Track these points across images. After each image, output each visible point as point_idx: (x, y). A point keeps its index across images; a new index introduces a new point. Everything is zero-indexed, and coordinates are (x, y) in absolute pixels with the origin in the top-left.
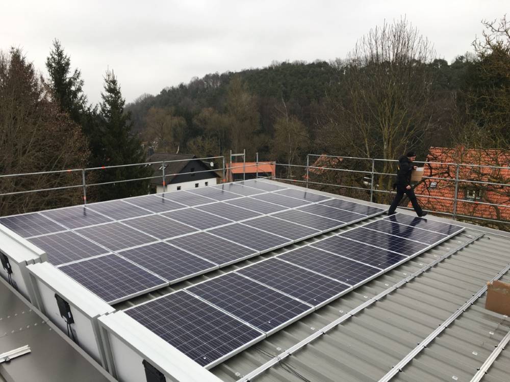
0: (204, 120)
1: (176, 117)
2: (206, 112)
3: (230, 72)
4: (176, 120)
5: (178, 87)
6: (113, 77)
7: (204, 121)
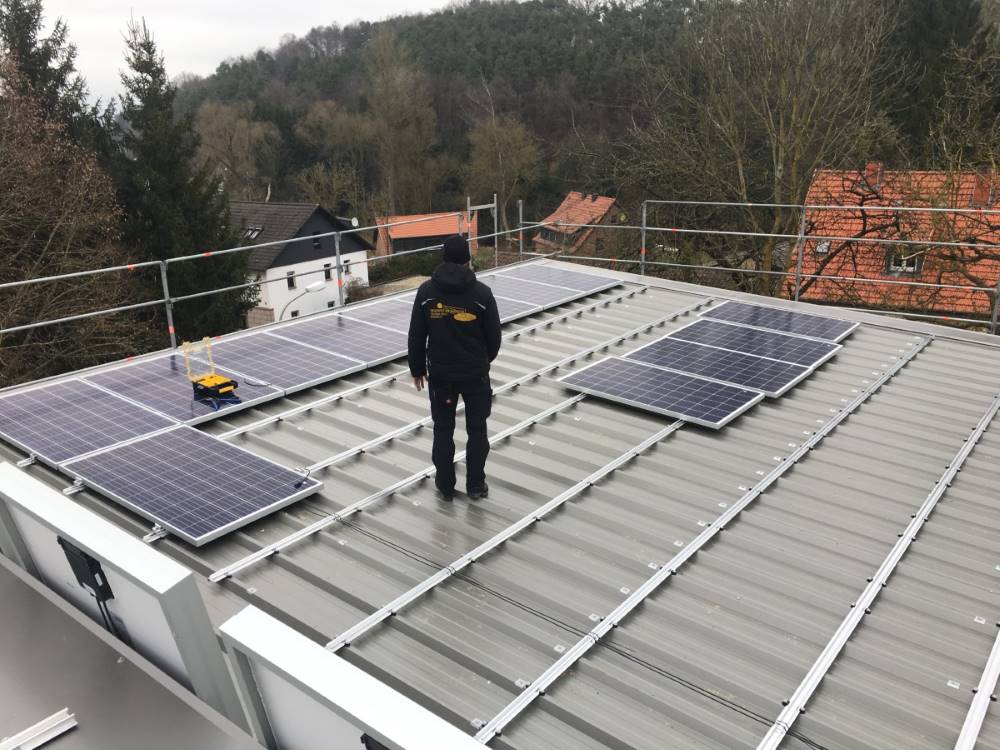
0: (319, 128)
1: (257, 124)
2: (321, 110)
3: (362, 23)
4: (258, 130)
5: (254, 58)
6: (147, 35)
7: (319, 130)
